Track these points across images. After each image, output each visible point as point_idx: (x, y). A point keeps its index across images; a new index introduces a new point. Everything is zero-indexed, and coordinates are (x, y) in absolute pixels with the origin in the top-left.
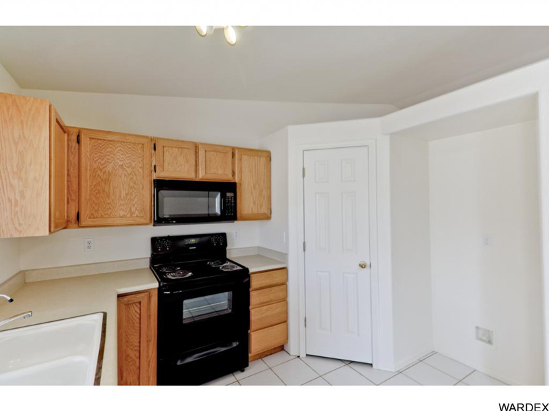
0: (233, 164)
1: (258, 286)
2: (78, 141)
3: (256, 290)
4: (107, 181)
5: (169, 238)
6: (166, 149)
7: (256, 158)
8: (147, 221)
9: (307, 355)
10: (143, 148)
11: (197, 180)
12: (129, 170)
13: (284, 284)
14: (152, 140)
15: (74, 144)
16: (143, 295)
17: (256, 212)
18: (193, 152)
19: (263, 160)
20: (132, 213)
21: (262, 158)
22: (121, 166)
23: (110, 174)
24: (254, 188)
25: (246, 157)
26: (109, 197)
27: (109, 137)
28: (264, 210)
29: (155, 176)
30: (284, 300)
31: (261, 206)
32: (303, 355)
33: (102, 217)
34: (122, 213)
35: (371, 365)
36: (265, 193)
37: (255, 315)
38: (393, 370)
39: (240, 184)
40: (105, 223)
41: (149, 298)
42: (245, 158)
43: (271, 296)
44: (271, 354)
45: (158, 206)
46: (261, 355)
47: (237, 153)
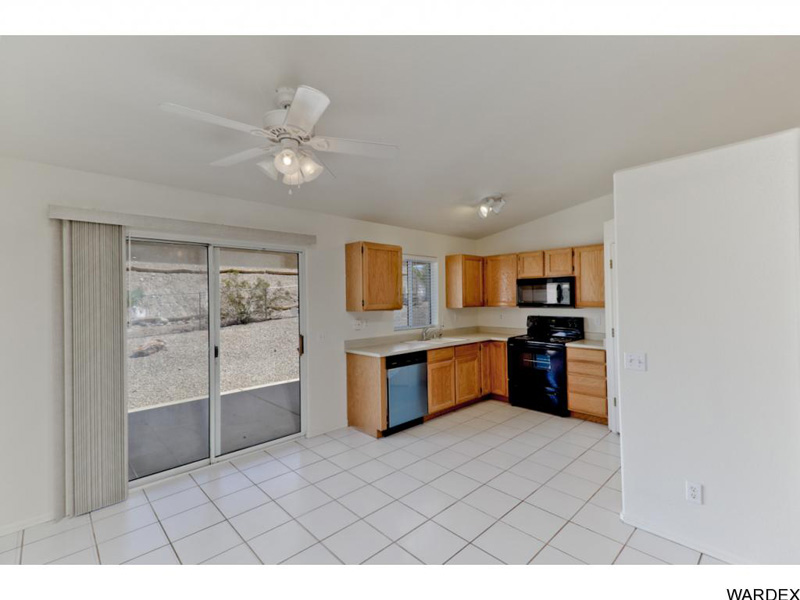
0: (573, 261)
1: (573, 358)
2: (487, 264)
3: (573, 361)
4: (497, 282)
6: (525, 259)
7: (596, 252)
8: (515, 304)
9: (618, 433)
10: (513, 261)
11: (545, 277)
12: (507, 275)
13: (604, 364)
14: (518, 255)
15: (485, 265)
16: (501, 343)
17: (595, 299)
18: (542, 257)
20: (508, 300)
22: (503, 274)
23: (498, 278)
24: (594, 279)
26: (498, 290)
27: (498, 258)
28: (600, 299)
29: (519, 277)
31: (602, 295)
33: (496, 301)
34: (504, 300)
37: (572, 380)
39: (579, 278)
40: (497, 305)
41: (504, 346)
42: (584, 254)
43: (588, 371)
44: (596, 422)
45: (519, 295)
46: (585, 417)
47: (575, 251)
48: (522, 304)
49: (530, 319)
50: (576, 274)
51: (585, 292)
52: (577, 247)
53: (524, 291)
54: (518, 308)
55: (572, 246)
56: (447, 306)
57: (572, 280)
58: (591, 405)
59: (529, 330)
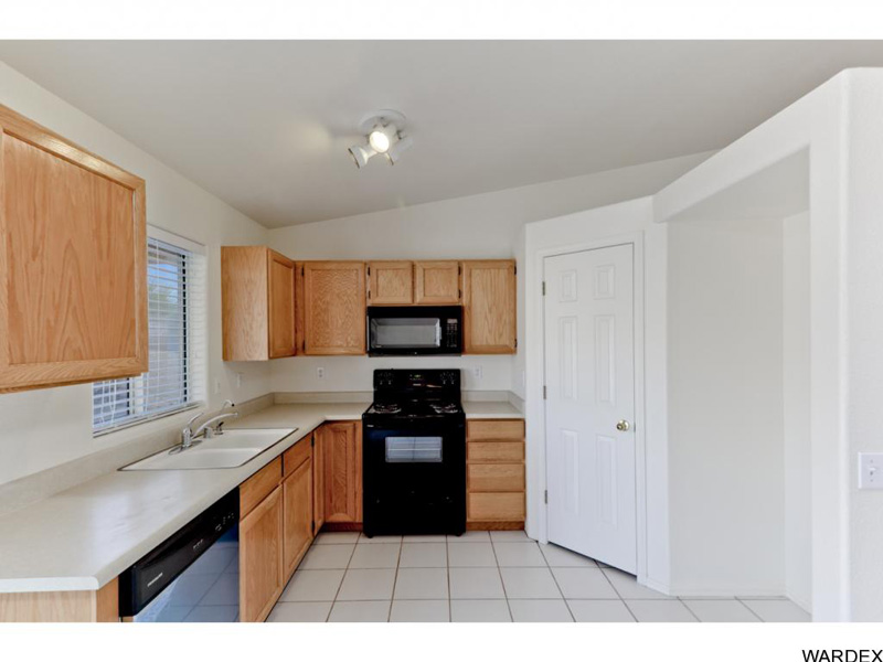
0: (460, 282)
1: (478, 437)
2: (303, 274)
3: (476, 441)
4: (326, 311)
5: (392, 371)
6: (380, 272)
7: (492, 271)
8: (362, 350)
9: (550, 543)
10: (357, 274)
11: (415, 305)
12: (345, 298)
13: (521, 441)
14: (365, 264)
15: (299, 277)
16: (348, 425)
17: (492, 343)
18: (409, 272)
19: (503, 273)
20: (348, 343)
21: (501, 271)
22: (338, 295)
23: (328, 303)
24: (490, 311)
25: (478, 271)
26: (327, 325)
27: (328, 267)
28: (506, 341)
29: (369, 303)
30: (521, 461)
31: (501, 335)
32: (543, 541)
33: (322, 346)
34: (339, 343)
35: (635, 577)
36: (506, 317)
37: (475, 472)
38: (668, 593)
39: (470, 308)
40: (325, 352)
41: (355, 429)
42: (476, 273)
43: (499, 454)
44: (504, 530)
45: (371, 336)
46: (489, 526)
47: (464, 267)
48: (374, 351)
49: (379, 375)
50: (465, 302)
51: (479, 328)
52: (465, 261)
53: (380, 328)
54: (367, 356)
55: (461, 257)
56: (226, 356)
57: (457, 312)
58: (500, 507)
59: (375, 393)
